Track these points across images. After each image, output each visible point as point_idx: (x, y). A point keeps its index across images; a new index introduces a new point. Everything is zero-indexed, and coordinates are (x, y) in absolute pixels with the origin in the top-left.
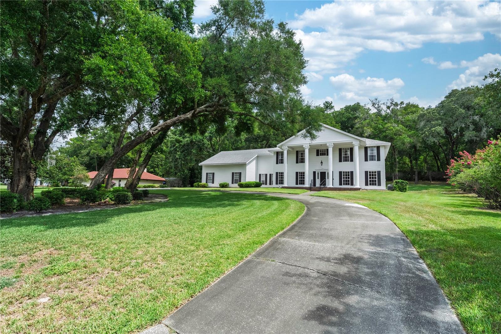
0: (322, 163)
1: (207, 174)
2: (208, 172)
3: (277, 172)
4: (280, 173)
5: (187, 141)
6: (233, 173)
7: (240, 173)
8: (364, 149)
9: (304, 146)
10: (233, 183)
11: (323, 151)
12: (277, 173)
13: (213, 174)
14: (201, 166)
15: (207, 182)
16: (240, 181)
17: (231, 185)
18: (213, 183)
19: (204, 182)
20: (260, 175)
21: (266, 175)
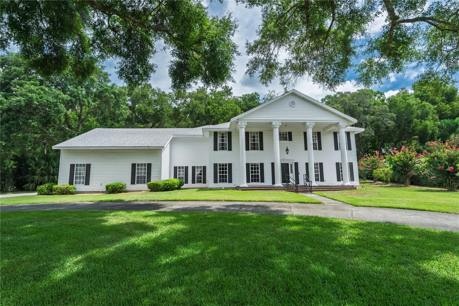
0: (287, 150)
1: (72, 166)
2: (75, 163)
3: (216, 162)
4: (220, 165)
5: (19, 101)
6: (134, 166)
7: (149, 165)
8: (333, 135)
9: (274, 124)
10: (133, 182)
11: (284, 135)
12: (215, 165)
13: (88, 166)
14: (58, 151)
15: (71, 183)
16: (149, 180)
17: (129, 187)
18: (87, 183)
19: (63, 181)
20: (175, 168)
21: (187, 168)
